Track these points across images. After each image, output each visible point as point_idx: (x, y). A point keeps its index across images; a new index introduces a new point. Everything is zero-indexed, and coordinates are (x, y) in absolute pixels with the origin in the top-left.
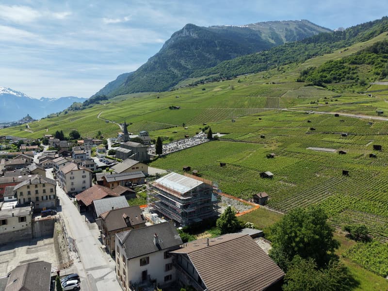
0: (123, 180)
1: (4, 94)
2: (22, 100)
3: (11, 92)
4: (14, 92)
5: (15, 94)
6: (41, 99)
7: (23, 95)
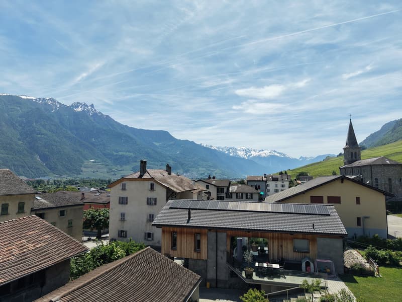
0: (217, 230)
1: (271, 155)
2: (285, 159)
3: (276, 154)
4: (278, 153)
5: (279, 155)
6: (300, 158)
7: (284, 155)
